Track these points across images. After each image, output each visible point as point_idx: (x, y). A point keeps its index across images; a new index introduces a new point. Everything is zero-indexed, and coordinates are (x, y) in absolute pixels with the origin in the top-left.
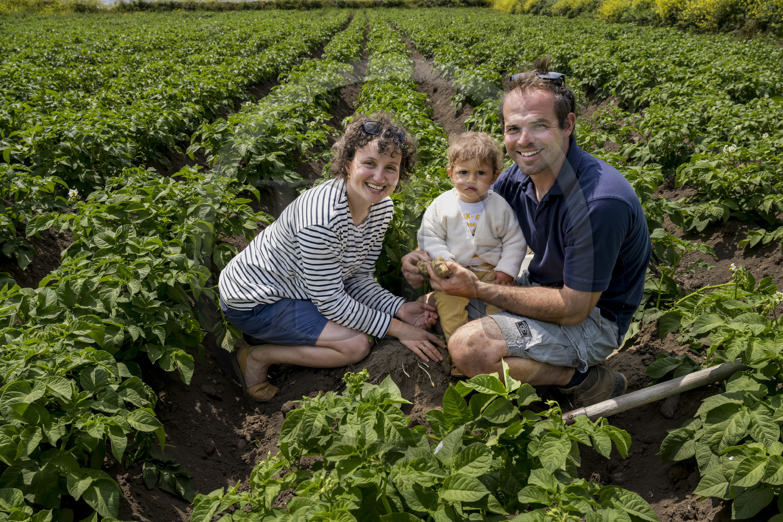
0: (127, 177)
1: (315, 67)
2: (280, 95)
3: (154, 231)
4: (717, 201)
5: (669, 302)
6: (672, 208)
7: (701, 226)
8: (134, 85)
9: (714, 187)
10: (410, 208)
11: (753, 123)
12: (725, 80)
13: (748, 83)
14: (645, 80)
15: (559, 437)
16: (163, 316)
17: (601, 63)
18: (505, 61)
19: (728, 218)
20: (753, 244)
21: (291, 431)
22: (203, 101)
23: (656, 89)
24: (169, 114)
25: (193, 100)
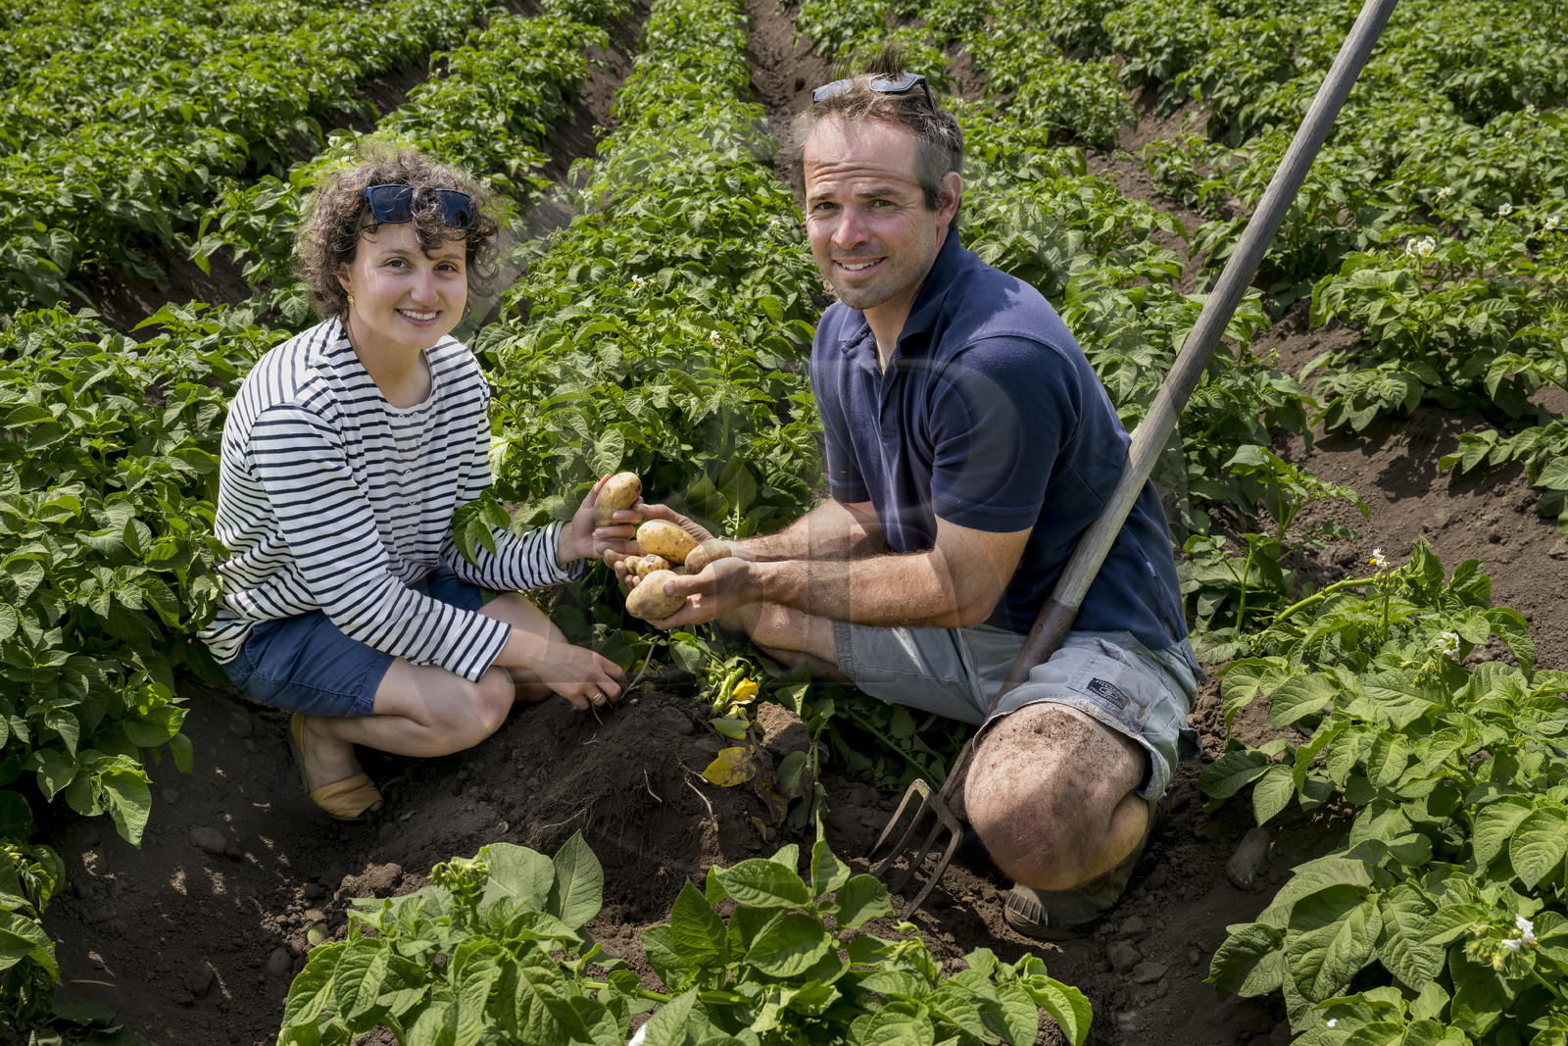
0: (25, 333)
1: (516, 34)
2: (424, 110)
3: (73, 472)
4: (1394, 365)
5: (1264, 614)
6: (1281, 393)
7: (1362, 420)
8: (91, 80)
9: (1389, 334)
10: (681, 404)
11: (1493, 173)
12: (1447, 64)
13: (1494, 72)
14: (1266, 64)
15: (912, 1013)
16: (80, 685)
17: (1172, 23)
18: (960, 15)
19: (1417, 403)
20: (1468, 465)
21: (313, 996)
22: (247, 124)
23: (1290, 86)
24: (158, 159)
25: (224, 120)
